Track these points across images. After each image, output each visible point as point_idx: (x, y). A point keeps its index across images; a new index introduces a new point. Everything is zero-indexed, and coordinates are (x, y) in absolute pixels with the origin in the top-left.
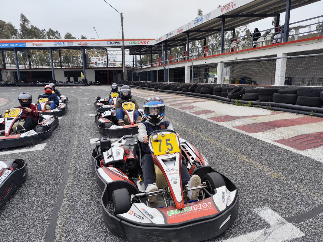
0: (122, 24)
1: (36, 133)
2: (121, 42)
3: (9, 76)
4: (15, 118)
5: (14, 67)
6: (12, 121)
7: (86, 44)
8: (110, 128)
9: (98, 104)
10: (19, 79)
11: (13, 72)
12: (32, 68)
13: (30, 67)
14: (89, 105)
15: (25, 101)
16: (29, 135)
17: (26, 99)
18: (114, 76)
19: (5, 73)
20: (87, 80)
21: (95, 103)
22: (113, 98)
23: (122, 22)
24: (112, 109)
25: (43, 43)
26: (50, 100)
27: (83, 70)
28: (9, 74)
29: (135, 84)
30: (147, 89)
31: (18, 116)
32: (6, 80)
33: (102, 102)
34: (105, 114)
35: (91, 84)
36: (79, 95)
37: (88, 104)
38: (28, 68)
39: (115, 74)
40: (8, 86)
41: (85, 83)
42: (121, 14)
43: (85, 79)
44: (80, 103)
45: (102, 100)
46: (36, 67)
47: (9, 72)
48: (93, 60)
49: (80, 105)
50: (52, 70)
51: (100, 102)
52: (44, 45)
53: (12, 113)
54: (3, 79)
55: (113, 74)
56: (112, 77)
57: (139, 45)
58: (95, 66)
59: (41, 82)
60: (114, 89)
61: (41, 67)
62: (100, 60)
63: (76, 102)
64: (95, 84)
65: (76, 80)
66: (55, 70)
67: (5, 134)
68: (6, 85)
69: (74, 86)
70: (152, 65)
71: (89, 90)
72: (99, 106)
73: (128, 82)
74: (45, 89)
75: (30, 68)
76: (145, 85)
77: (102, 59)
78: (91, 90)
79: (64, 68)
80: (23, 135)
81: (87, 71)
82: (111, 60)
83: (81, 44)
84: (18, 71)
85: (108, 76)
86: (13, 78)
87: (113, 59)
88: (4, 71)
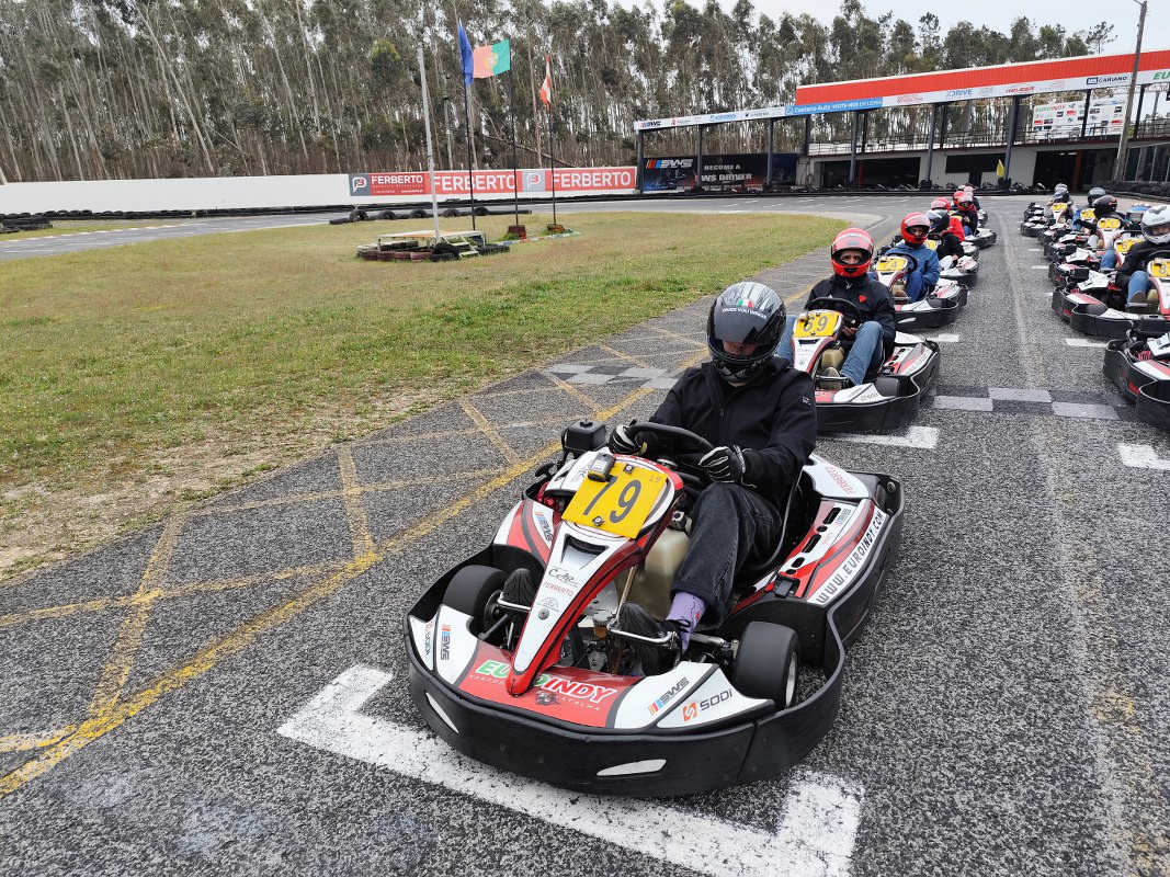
0: (1141, 32)
2: (1129, 74)
3: (812, 172)
5: (826, 149)
7: (1026, 89)
11: (822, 163)
12: (868, 150)
13: (863, 149)
18: (1096, 168)
19: (804, 166)
20: (1011, 180)
23: (1141, 26)
25: (920, 95)
27: (1007, 151)
28: (812, 169)
29: (1134, 190)
32: (803, 182)
35: (1019, 191)
38: (858, 152)
39: (1104, 160)
41: (1005, 188)
42: (1144, 7)
43: (1005, 179)
46: (877, 148)
48: (1039, 113)
54: (798, 180)
55: (1098, 160)
56: (1091, 170)
58: (1041, 136)
61: (889, 147)
62: (1065, 114)
64: (1031, 191)
66: (934, 154)
68: (806, 192)
73: (1121, 184)
75: (863, 153)
76: (1153, 189)
77: (1070, 109)
79: (949, 149)
81: (1015, 154)
83: (1012, 91)
84: (854, 158)
85: (1078, 163)
86: (818, 177)
87: (1113, 107)
88: (803, 160)
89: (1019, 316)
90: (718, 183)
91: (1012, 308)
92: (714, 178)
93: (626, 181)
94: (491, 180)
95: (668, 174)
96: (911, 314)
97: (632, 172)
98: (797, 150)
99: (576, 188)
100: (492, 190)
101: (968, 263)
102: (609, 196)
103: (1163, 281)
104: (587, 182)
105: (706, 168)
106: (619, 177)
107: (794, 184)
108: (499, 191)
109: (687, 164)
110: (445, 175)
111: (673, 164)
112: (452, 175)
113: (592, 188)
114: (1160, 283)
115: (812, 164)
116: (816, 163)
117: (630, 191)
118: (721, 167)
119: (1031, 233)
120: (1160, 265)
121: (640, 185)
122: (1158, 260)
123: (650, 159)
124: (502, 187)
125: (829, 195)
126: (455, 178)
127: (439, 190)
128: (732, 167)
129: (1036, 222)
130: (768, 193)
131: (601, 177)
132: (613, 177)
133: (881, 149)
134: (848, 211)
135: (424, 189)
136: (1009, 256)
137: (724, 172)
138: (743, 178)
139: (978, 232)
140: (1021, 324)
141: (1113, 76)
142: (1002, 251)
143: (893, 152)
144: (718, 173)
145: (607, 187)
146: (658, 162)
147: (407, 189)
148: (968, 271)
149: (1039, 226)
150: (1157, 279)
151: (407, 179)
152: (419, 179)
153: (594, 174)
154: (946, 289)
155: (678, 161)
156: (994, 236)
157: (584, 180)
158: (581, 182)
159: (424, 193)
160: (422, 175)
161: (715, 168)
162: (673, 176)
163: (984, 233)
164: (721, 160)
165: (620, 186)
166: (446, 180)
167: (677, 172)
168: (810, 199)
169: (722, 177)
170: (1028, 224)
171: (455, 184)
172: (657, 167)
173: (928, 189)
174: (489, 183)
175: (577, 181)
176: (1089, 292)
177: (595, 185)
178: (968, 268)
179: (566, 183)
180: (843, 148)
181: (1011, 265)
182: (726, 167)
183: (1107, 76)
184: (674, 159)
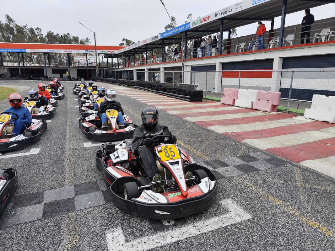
0: (95, 40)
2: (95, 51)
3: (6, 71)
7: (70, 51)
11: (10, 69)
12: (26, 65)
18: (92, 74)
19: (3, 69)
20: (71, 76)
23: (95, 38)
25: (38, 50)
27: (68, 68)
30: (106, 83)
35: (74, 79)
38: (22, 66)
41: (69, 78)
42: (95, 33)
43: (69, 76)
46: (28, 65)
47: (6, 68)
48: (76, 59)
50: (44, 68)
55: (92, 72)
57: (108, 53)
58: (77, 65)
59: (34, 77)
61: (33, 65)
64: (77, 80)
65: (61, 76)
66: (47, 68)
69: (62, 80)
70: (118, 68)
73: (98, 78)
75: (24, 66)
76: (106, 80)
77: (83, 58)
79: (52, 67)
81: (71, 69)
87: (93, 59)
88: (2, 67)
89: (68, 132)
91: (66, 127)
96: (15, 142)
101: (50, 108)
103: (111, 118)
114: (110, 118)
119: (75, 93)
120: (109, 112)
122: (109, 110)
125: (13, 79)
129: (77, 90)
133: (30, 65)
134: (19, 85)
136: (68, 102)
139: (58, 94)
140: (68, 137)
141: (91, 50)
142: (67, 100)
143: (34, 66)
148: (50, 112)
149: (77, 91)
150: (109, 117)
154: (36, 124)
156: (64, 95)
163: (60, 94)
168: (5, 81)
170: (74, 91)
173: (47, 78)
176: (89, 121)
178: (50, 110)
180: (16, 64)
181: (69, 107)
183: (90, 50)
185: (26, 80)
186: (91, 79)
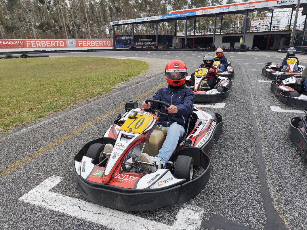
1: (218, 92)
4: (203, 76)
5: (182, 34)
6: (200, 79)
7: (252, 7)
8: (298, 98)
9: (268, 70)
10: (185, 45)
11: (181, 39)
12: (196, 34)
13: (194, 34)
14: (254, 71)
15: (208, 63)
16: (212, 93)
17: (210, 61)
18: (275, 42)
19: (175, 40)
20: (245, 45)
21: (263, 69)
22: (290, 65)
24: (294, 77)
26: (221, 63)
27: (243, 34)
28: (178, 41)
31: (205, 75)
32: (175, 46)
33: (273, 68)
34: (288, 82)
35: (248, 50)
36: (239, 60)
37: (252, 70)
38: (192, 35)
39: (277, 38)
40: (177, 51)
41: (243, 48)
43: (243, 45)
44: (243, 68)
45: (274, 66)
46: (199, 34)
48: (253, 24)
49: (244, 70)
50: (213, 36)
51: (271, 68)
52: (210, 12)
53: (200, 72)
54: (173, 45)
55: (275, 38)
56: (273, 42)
58: (255, 31)
59: (201, 47)
60: (291, 54)
61: (203, 34)
62: (261, 24)
63: (239, 67)
64: (252, 50)
65: (232, 45)
66: (216, 36)
67: (195, 90)
68: (175, 49)
69: (232, 51)
71: (248, 55)
72: (270, 72)
74: (217, 53)
75: (194, 35)
77: (263, 22)
78: (250, 55)
79: (223, 34)
80: (208, 92)
81: (247, 35)
82: (274, 23)
83: (246, 7)
84: (186, 37)
85: (268, 40)
86: (180, 44)
87: (277, 22)
88: (175, 38)
90: (144, 45)
92: (142, 43)
93: (109, 43)
94: (53, 43)
95: (125, 42)
97: (111, 41)
98: (173, 34)
99: (89, 46)
100: (53, 47)
102: (101, 50)
104: (93, 44)
105: (139, 40)
106: (106, 42)
107: (171, 46)
108: (57, 47)
109: (131, 38)
110: (32, 40)
111: (127, 38)
112: (36, 41)
113: (95, 46)
115: (178, 39)
116: (179, 39)
117: (111, 48)
118: (145, 40)
121: (114, 46)
123: (118, 36)
124: (58, 46)
126: (37, 42)
127: (30, 47)
128: (149, 39)
130: (157, 49)
131: (99, 42)
132: (104, 42)
133: (200, 34)
135: (24, 46)
137: (146, 42)
138: (153, 44)
143: (204, 35)
144: (144, 42)
145: (101, 46)
146: (121, 37)
147: (16, 46)
151: (16, 42)
152: (21, 42)
153: (96, 41)
155: (128, 37)
157: (92, 43)
158: (91, 44)
159: (24, 48)
160: (23, 40)
161: (143, 40)
162: (127, 42)
164: (145, 37)
165: (107, 46)
166: (33, 43)
167: (128, 41)
169: (145, 43)
171: (37, 44)
172: (121, 39)
173: (214, 49)
174: (52, 44)
175: (89, 44)
177: (96, 45)
179: (85, 44)
182: (147, 40)
184: (127, 36)
185: (190, 51)
186: (271, 48)
